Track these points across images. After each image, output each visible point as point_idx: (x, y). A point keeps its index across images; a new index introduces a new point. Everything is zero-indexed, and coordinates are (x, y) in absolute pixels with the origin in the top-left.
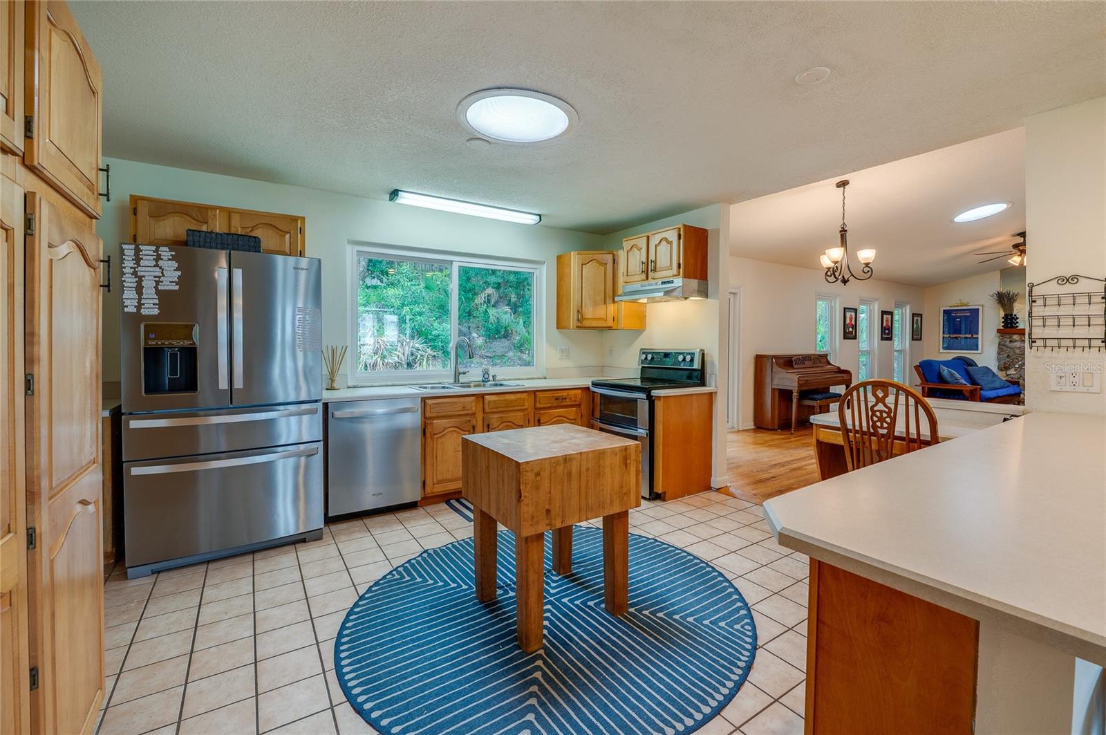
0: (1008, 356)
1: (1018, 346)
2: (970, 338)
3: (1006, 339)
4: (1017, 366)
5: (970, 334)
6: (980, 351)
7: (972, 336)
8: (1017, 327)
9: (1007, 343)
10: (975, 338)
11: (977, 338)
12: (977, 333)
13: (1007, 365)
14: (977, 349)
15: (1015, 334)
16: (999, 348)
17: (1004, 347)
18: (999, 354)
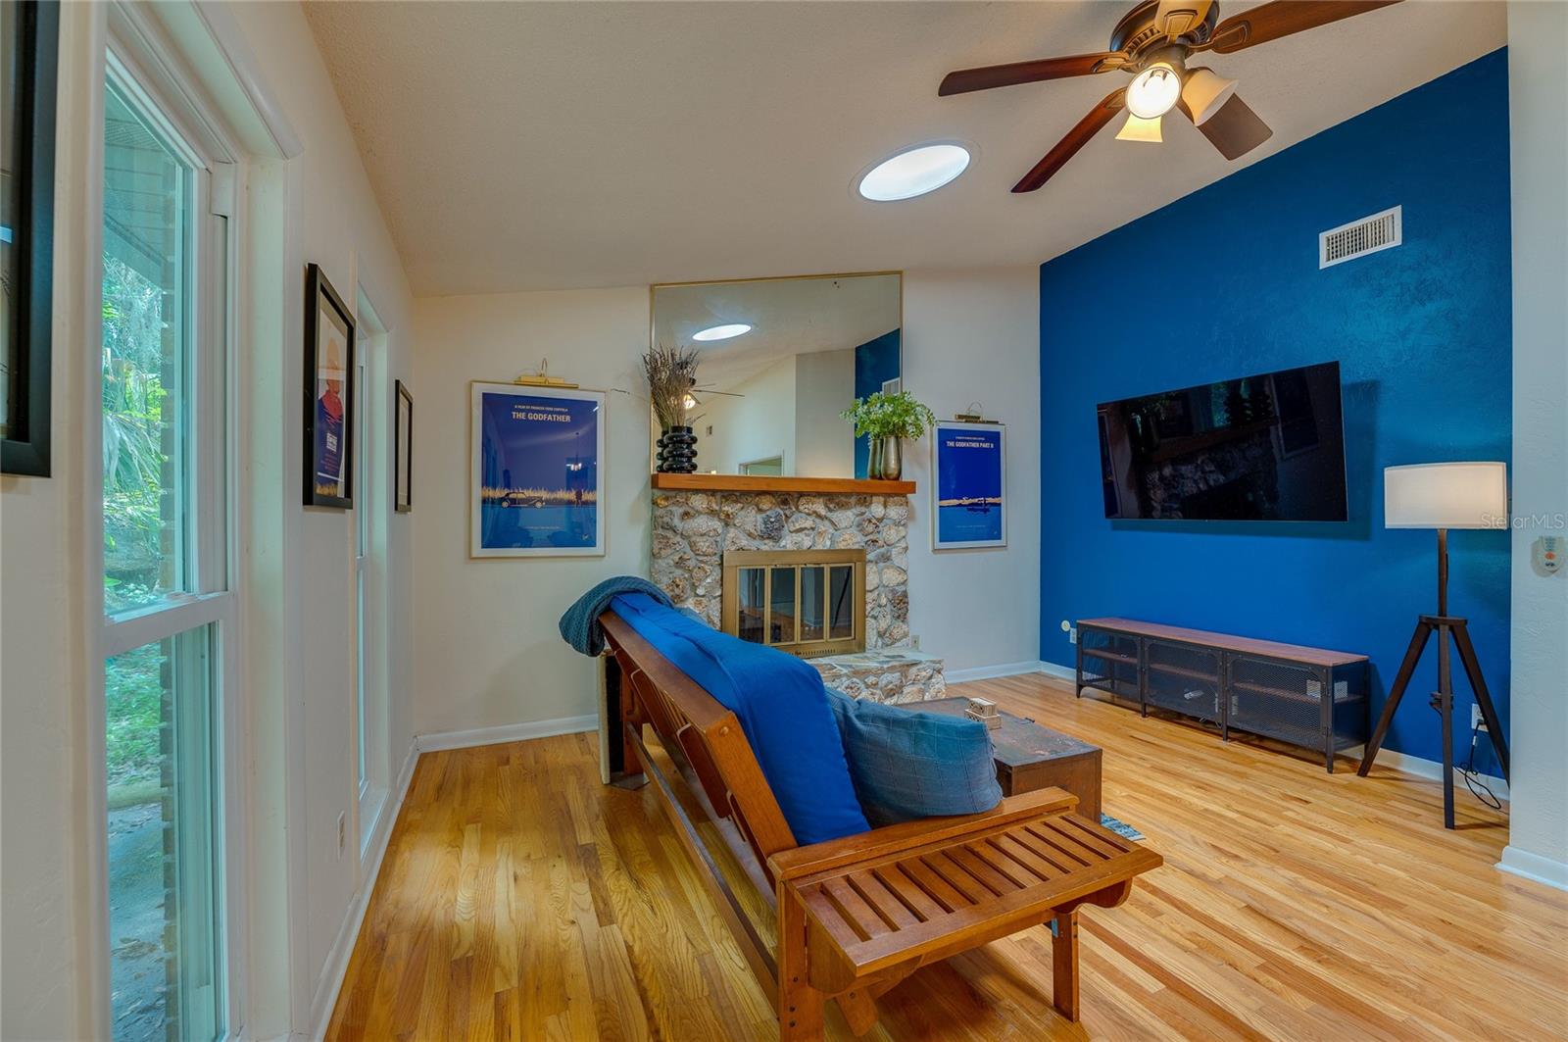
0: (680, 563)
1: (704, 529)
2: (570, 503)
3: (674, 508)
4: (700, 591)
5: (569, 489)
6: (598, 549)
7: (579, 495)
8: (694, 467)
9: (676, 522)
10: (586, 503)
11: (594, 503)
12: (593, 488)
13: (677, 591)
14: (593, 544)
15: (697, 491)
16: (652, 537)
17: (670, 534)
18: (654, 556)
